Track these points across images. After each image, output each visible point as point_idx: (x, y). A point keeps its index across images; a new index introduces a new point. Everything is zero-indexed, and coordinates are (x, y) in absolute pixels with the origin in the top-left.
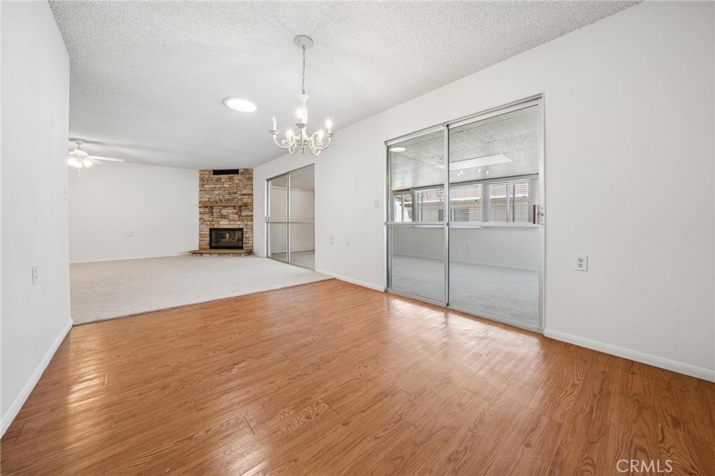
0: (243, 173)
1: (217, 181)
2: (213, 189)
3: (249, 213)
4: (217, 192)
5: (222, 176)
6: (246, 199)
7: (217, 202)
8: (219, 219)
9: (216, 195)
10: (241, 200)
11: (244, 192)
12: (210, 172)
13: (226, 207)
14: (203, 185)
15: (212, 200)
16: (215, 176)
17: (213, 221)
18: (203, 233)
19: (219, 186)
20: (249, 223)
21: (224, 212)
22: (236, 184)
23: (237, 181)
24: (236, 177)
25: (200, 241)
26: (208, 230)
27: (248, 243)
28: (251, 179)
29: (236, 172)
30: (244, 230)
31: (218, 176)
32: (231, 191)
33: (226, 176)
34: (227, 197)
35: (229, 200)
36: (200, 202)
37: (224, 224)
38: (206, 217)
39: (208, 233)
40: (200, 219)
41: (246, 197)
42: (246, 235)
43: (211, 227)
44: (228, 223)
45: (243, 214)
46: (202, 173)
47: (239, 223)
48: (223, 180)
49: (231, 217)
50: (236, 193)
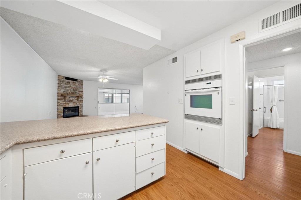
0: (79, 81)
1: (68, 83)
2: (66, 87)
3: (81, 100)
4: (68, 89)
5: (70, 81)
6: (80, 93)
7: (68, 94)
8: (69, 103)
9: (68, 90)
10: (79, 93)
11: (80, 90)
12: (64, 78)
13: (72, 96)
14: (60, 84)
15: (65, 92)
16: (67, 80)
17: (65, 104)
18: (60, 110)
19: (69, 86)
20: (82, 104)
21: (71, 99)
22: (77, 86)
23: (77, 85)
24: (76, 83)
25: (58, 115)
26: (63, 108)
27: (81, 113)
28: (82, 84)
29: (76, 80)
30: (79, 107)
31: (68, 81)
32: (75, 89)
33: (72, 81)
34: (73, 91)
35: (73, 93)
36: (58, 93)
37: (71, 105)
38: (61, 101)
39: (63, 110)
40: (58, 103)
41: (80, 92)
42: (81, 109)
43: (64, 107)
44: (73, 104)
45: (80, 100)
46: (60, 77)
47: (78, 104)
48: (70, 83)
49: (75, 101)
50: (76, 90)
